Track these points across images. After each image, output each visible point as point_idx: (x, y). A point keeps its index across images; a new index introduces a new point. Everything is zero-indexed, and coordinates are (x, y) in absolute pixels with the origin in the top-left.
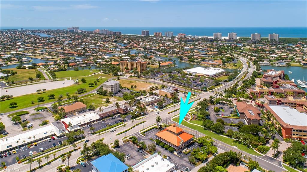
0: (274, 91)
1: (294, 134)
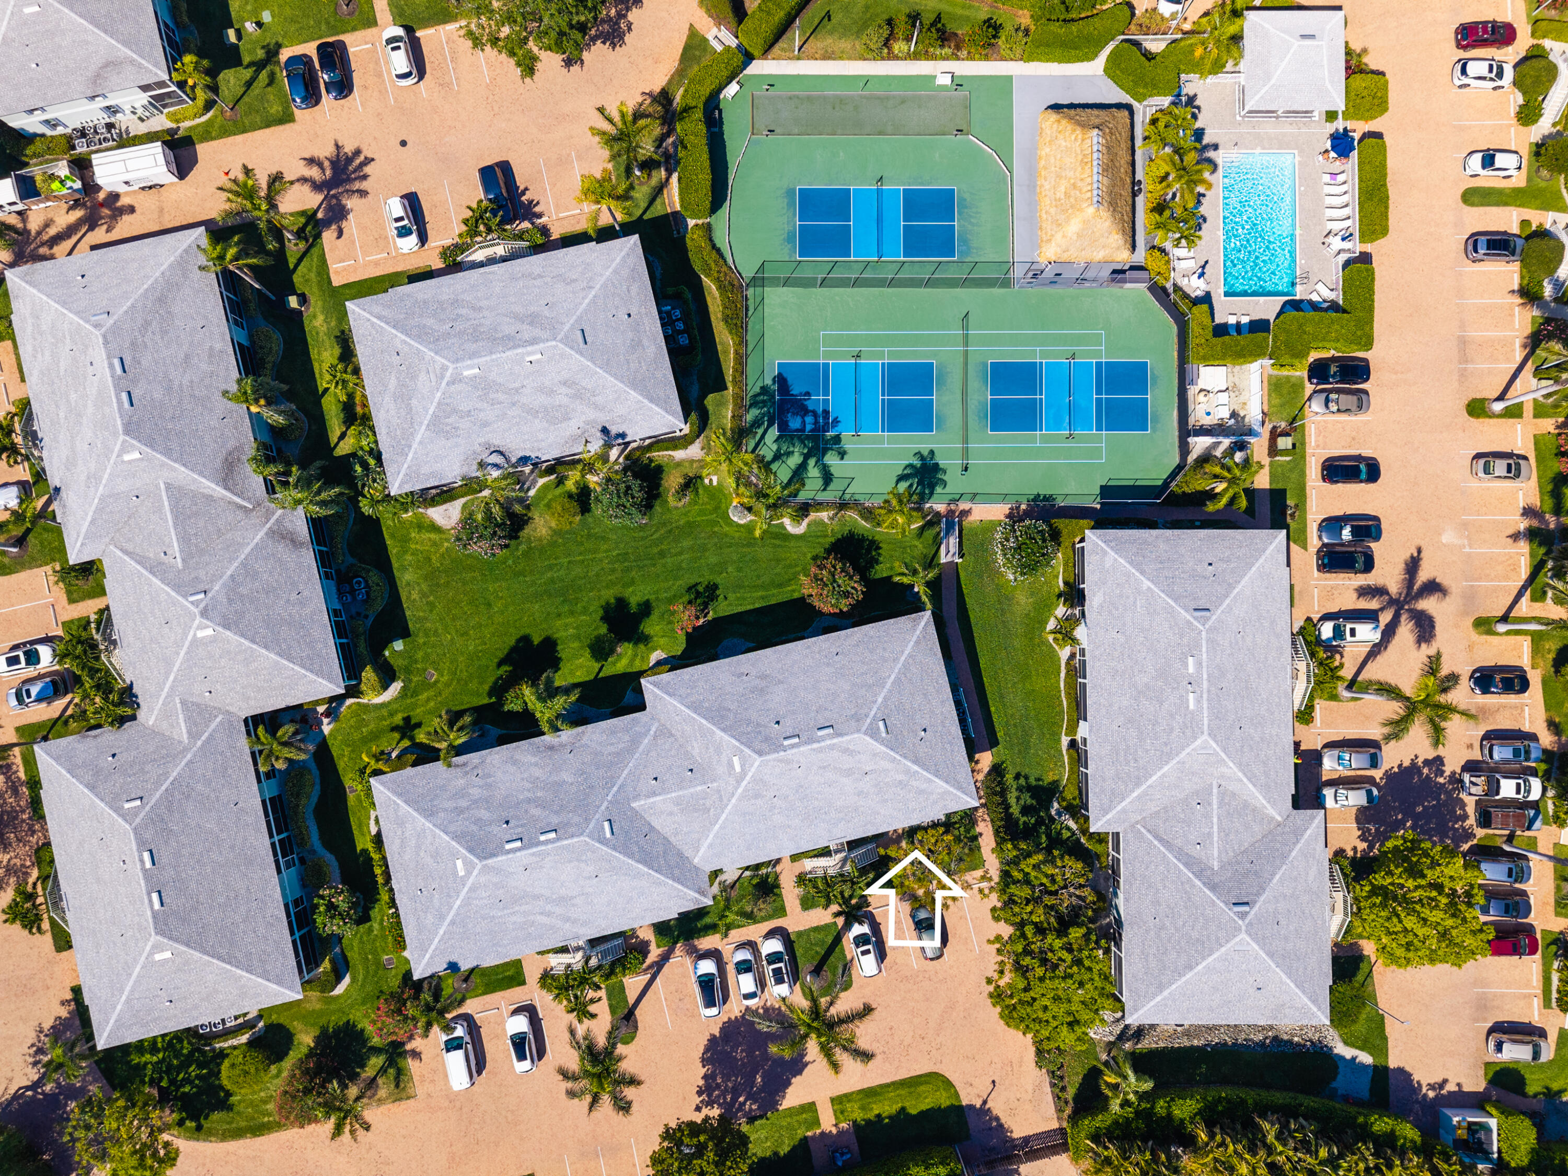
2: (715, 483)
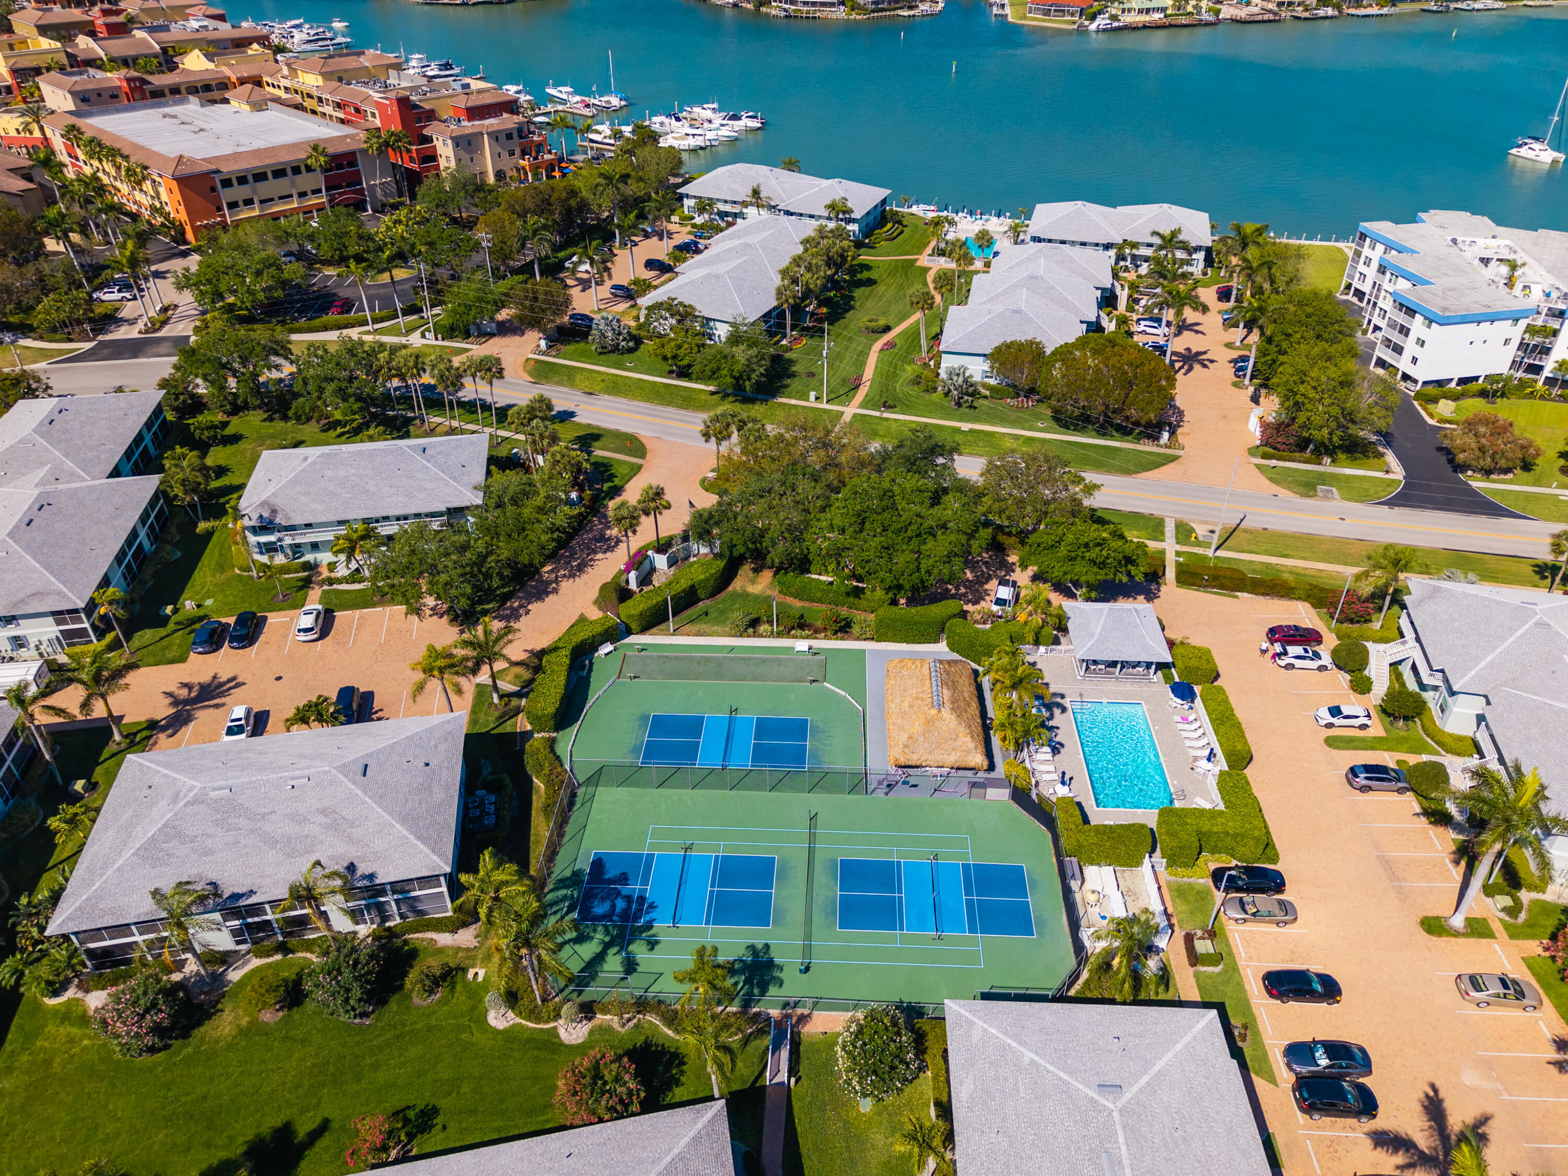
0: (102, 54)
1: (233, 205)
2: (480, 978)
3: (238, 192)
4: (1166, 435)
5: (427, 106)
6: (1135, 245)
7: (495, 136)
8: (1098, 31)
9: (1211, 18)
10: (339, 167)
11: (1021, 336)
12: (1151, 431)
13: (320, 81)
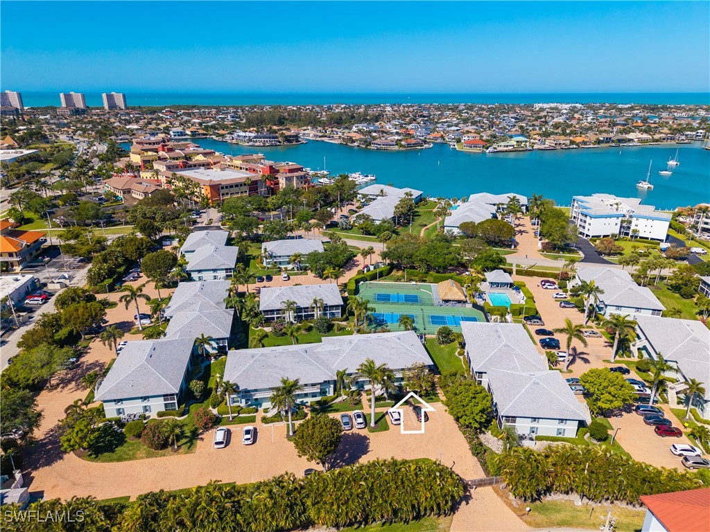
0: (169, 156)
1: (223, 194)
3: (225, 191)
4: (513, 246)
5: (277, 169)
6: (503, 204)
7: (297, 177)
8: (489, 152)
9: (531, 148)
10: (253, 185)
11: (469, 221)
12: (509, 246)
13: (241, 162)
